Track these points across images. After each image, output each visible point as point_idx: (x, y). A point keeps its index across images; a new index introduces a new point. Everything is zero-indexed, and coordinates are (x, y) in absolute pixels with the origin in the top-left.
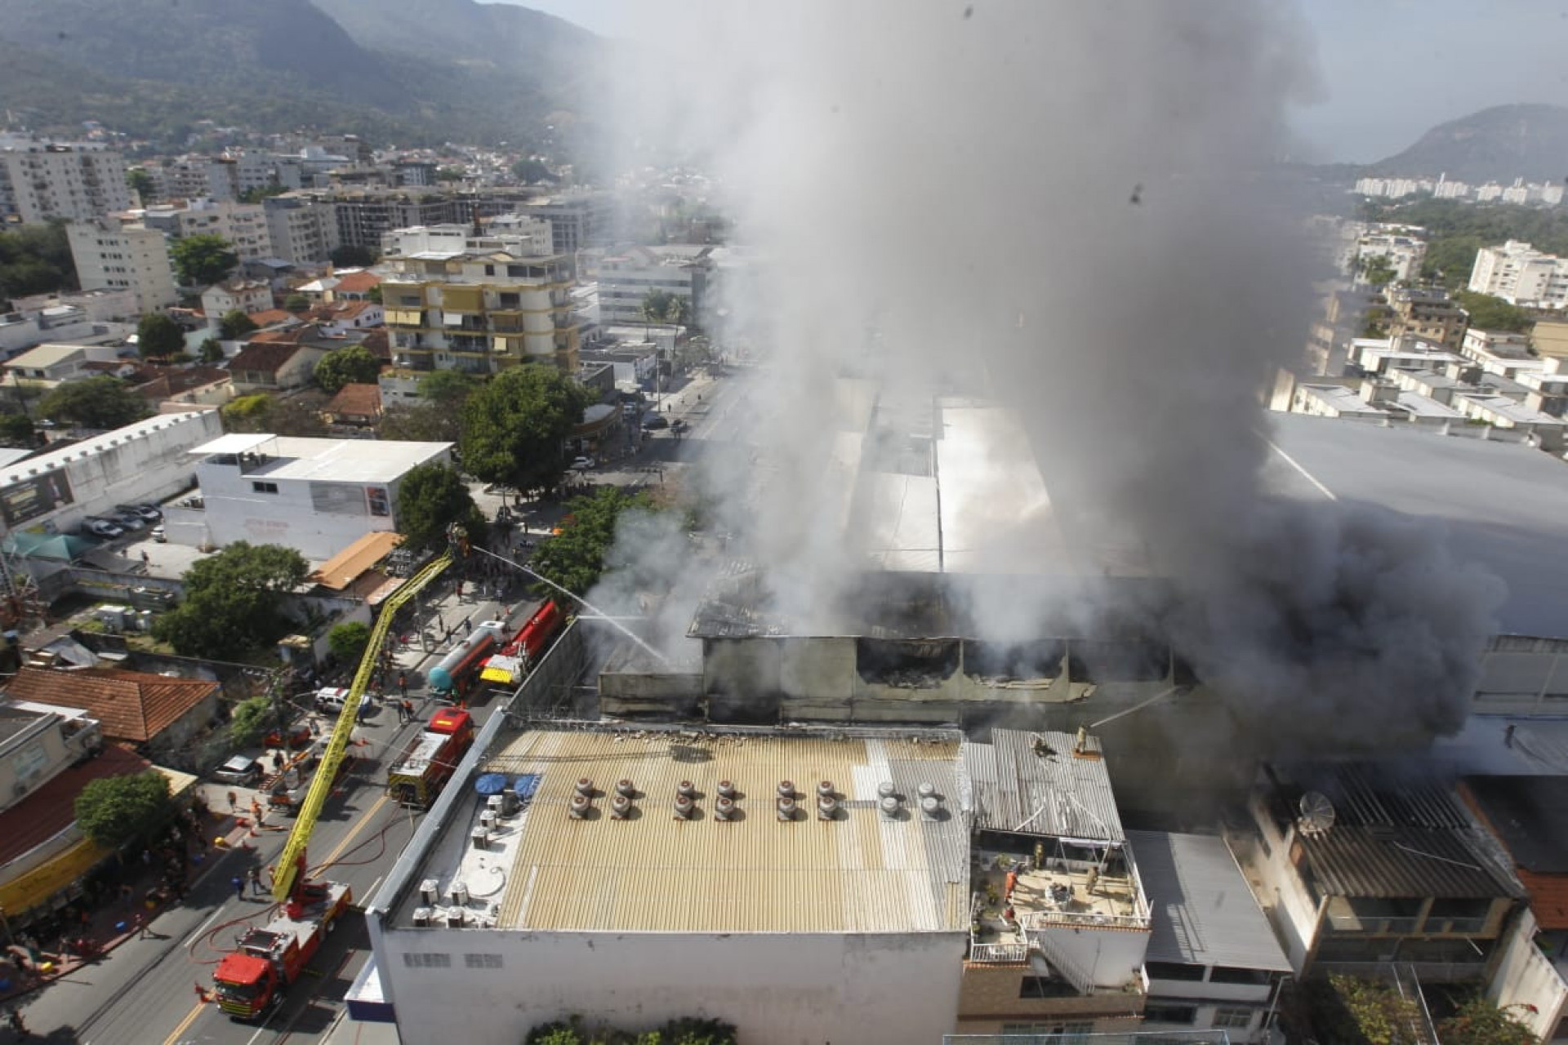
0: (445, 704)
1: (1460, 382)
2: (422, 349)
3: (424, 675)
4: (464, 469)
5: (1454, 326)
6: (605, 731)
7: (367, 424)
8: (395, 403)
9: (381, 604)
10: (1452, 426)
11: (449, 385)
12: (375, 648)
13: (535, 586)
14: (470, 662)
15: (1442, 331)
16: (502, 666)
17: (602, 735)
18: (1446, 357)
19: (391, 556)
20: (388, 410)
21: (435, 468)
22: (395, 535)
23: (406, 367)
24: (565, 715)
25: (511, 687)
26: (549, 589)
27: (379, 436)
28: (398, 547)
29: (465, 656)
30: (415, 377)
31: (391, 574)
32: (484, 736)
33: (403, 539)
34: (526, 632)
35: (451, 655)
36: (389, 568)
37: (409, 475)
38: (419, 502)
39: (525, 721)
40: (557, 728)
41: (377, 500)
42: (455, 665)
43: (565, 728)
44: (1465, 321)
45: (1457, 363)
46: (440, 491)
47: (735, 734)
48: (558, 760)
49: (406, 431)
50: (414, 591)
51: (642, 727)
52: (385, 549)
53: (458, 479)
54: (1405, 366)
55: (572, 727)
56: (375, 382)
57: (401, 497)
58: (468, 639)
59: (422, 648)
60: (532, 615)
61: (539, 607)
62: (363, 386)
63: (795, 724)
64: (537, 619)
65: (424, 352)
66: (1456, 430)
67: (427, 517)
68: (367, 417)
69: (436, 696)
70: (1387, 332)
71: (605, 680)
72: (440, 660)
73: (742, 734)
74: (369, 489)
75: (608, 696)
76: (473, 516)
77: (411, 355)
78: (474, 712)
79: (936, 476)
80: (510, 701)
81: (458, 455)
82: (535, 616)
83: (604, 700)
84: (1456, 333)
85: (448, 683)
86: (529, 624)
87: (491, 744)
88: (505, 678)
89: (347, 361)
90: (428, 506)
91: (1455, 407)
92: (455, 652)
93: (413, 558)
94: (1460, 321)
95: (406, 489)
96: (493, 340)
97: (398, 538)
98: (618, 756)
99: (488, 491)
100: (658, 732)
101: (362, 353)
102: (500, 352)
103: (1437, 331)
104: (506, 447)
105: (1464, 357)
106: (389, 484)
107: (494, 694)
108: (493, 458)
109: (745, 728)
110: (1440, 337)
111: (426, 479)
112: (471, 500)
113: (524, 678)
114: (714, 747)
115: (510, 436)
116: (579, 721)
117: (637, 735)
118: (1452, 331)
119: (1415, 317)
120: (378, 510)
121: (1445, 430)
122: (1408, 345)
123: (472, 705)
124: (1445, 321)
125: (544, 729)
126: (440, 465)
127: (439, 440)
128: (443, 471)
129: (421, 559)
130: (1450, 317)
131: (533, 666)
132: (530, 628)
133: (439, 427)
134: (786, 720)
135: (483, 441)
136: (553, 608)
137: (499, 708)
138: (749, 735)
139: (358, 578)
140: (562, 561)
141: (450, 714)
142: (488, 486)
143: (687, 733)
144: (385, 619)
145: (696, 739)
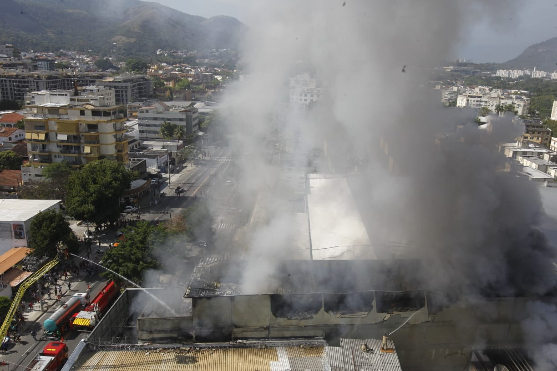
0: (52, 339)
1: (550, 162)
2: (45, 152)
3: (41, 324)
4: (67, 213)
5: (545, 136)
6: (140, 349)
7: (14, 191)
8: (30, 179)
9: (18, 286)
10: (549, 182)
11: (59, 170)
12: (13, 310)
13: (104, 274)
14: (67, 316)
15: (540, 139)
16: (85, 317)
17: (139, 352)
18: (543, 150)
19: (25, 260)
20: (26, 183)
21: (51, 213)
22: (28, 248)
23: (36, 161)
24: (118, 342)
25: (89, 328)
26: (111, 275)
27: (20, 197)
28: (29, 255)
29: (64, 312)
30: (41, 167)
31: (24, 270)
32: (73, 356)
33: (32, 251)
34: (99, 298)
35: (57, 312)
36: (23, 267)
37: (37, 217)
38: (41, 231)
39: (97, 347)
40: (114, 349)
41: (18, 231)
42: (59, 317)
43: (119, 349)
44: (550, 134)
45: (548, 153)
46: (53, 225)
47: (209, 347)
48: (115, 366)
49: (35, 194)
50: (37, 278)
51: (160, 346)
52: (22, 256)
53: (63, 218)
54: (525, 155)
55: (122, 348)
56: (19, 169)
57: (32, 229)
58: (66, 303)
59: (40, 309)
60: (102, 289)
61: (106, 284)
62: (12, 171)
63: (240, 341)
64: (104, 291)
65: (47, 154)
66: (551, 184)
67: (46, 239)
68: (14, 187)
69: (47, 335)
70: (516, 139)
71: (140, 322)
72: (50, 315)
73: (213, 347)
74: (14, 225)
75: (142, 330)
76: (71, 238)
77: (40, 156)
78: (68, 343)
79: (308, 212)
80: (89, 336)
81: (64, 206)
82: (104, 289)
83: (140, 332)
84: (547, 139)
85: (55, 327)
86: (100, 293)
87: (78, 360)
88: (87, 323)
89: (4, 158)
90: (46, 233)
91: (549, 174)
92: (59, 310)
93: (37, 260)
94: (548, 134)
95: (35, 224)
96: (84, 148)
97: (29, 251)
98: (148, 363)
99: (79, 225)
100: (169, 348)
101: (12, 154)
102: (87, 154)
103: (538, 139)
104: (90, 202)
105: (551, 150)
106: (25, 222)
107: (80, 332)
108: (82, 208)
109: (214, 344)
110: (539, 141)
111: (46, 219)
112: (70, 230)
113: (97, 322)
114: (198, 355)
115: (92, 196)
116: (127, 345)
117: (158, 351)
118: (545, 138)
119: (527, 132)
120: (18, 235)
121: (545, 184)
122: (525, 145)
123: (67, 339)
124: (541, 134)
125: (107, 350)
126: (53, 212)
127: (53, 199)
128: (55, 215)
129: (41, 261)
130: (543, 132)
131: (102, 316)
132: (101, 296)
133: (54, 192)
134: (237, 339)
135: (77, 199)
136: (114, 285)
137: (83, 340)
138: (217, 347)
139: (5, 273)
140: (118, 260)
141: (54, 345)
142: (79, 222)
143: (184, 348)
144: (20, 294)
145: (189, 351)
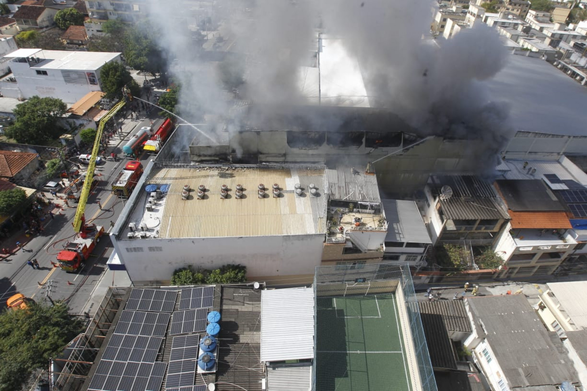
0: (130, 159)
1: (522, 33)
2: (102, 10)
3: (121, 149)
4: (127, 64)
5: (525, 8)
6: (193, 168)
7: (82, 44)
8: (93, 34)
9: (99, 121)
10: (516, 50)
11: (116, 26)
12: (99, 138)
13: (161, 113)
14: (139, 143)
15: (520, 11)
16: (151, 144)
17: (192, 170)
18: (519, 22)
19: (101, 101)
20: (90, 38)
21: (115, 64)
22: (102, 93)
23: (95, 18)
24: (178, 162)
25: (156, 152)
26: (167, 114)
27: (88, 50)
28: (103, 98)
29: (136, 141)
30: (100, 23)
31: (102, 109)
32: (147, 170)
33: (105, 94)
34: (160, 131)
35: (131, 140)
36: (101, 106)
37: (104, 67)
38: (109, 79)
39: (162, 165)
40: (174, 167)
41: (92, 78)
42: (133, 144)
43: (178, 167)
44: (529, 6)
45: (522, 24)
46: (118, 74)
47: (242, 167)
48: (176, 179)
49: (100, 47)
50: (111, 115)
51: (207, 166)
52: (98, 98)
53: (125, 68)
54: (503, 25)
55: (180, 167)
56: (83, 25)
57: (102, 77)
58: (137, 134)
59: (119, 138)
60: (162, 124)
61: (164, 121)
62: (78, 27)
63: (264, 163)
64: (163, 126)
65: (103, 11)
66: (518, 52)
67: (114, 85)
68: (82, 41)
69: (126, 156)
70: (499, 10)
71: (192, 149)
72: (126, 143)
73: (245, 167)
74: (87, 73)
75: (193, 154)
76: (133, 84)
77: (98, 13)
78: (142, 162)
79: (319, 67)
80: (155, 157)
81: (124, 58)
82: (163, 124)
83: (192, 156)
84: (525, 11)
85: (131, 151)
86: (161, 128)
87: (150, 174)
88: (153, 149)
89: (68, 15)
90: (113, 80)
91: (518, 43)
92: (132, 139)
93: (110, 102)
94: (527, 6)
95: (104, 73)
96: (133, 6)
97: (103, 94)
98: (199, 177)
99: (138, 74)
100: (213, 167)
101: (75, 11)
102: (136, 11)
103: (518, 11)
104: (144, 55)
105: (526, 22)
106: (96, 71)
107: (149, 155)
108: (139, 60)
109: (246, 165)
110: (518, 13)
111: (111, 68)
112: (132, 78)
113: (160, 148)
114: (235, 172)
115: (145, 50)
116: (183, 164)
117: (205, 169)
118: (523, 10)
119: (510, 4)
120: (93, 82)
121: (513, 52)
122: (505, 16)
123: (141, 160)
124: (521, 6)
125: (169, 167)
126: (116, 63)
127: (115, 52)
128: (118, 65)
129: (114, 102)
130: (523, 5)
131: (164, 144)
132: (161, 129)
133: (114, 46)
134: (261, 162)
135: (134, 52)
136: (170, 121)
137: (151, 160)
138: (247, 168)
139: (89, 111)
140: (171, 102)
141: (133, 163)
142: (138, 72)
143: (224, 168)
144: (101, 127)
145: (227, 170)
